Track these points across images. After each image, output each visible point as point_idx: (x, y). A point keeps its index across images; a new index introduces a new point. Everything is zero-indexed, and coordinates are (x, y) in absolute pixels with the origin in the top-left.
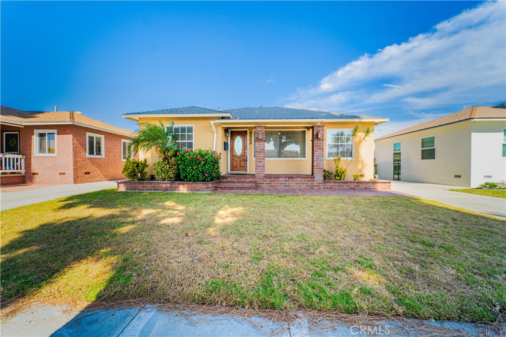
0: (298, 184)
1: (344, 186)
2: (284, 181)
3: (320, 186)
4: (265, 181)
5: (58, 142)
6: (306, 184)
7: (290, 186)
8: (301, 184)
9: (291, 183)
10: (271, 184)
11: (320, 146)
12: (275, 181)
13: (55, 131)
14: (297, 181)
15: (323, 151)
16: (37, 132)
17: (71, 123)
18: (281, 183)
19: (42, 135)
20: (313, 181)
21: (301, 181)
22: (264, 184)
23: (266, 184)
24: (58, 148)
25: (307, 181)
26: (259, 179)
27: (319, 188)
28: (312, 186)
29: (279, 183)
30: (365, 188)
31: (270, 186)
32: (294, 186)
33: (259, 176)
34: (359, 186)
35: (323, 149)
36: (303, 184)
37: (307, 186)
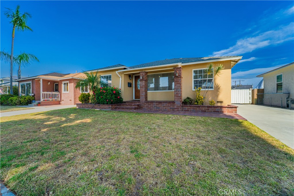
0: (164, 107)
1: (197, 109)
2: (156, 105)
3: (179, 109)
4: (145, 105)
5: (69, 87)
6: (170, 107)
7: (159, 108)
8: (166, 107)
9: (160, 106)
10: (149, 106)
11: (179, 82)
12: (151, 105)
13: (68, 82)
14: (164, 105)
15: (180, 85)
16: (63, 82)
17: (72, 78)
18: (154, 106)
19: (65, 84)
20: (174, 105)
21: (167, 105)
22: (144, 106)
23: (146, 106)
24: (69, 89)
25: (170, 105)
26: (142, 103)
27: (178, 110)
28: (173, 108)
29: (153, 106)
30: (214, 111)
31: (148, 108)
32: (162, 108)
33: (142, 102)
34: (209, 109)
35: (180, 83)
36: (168, 107)
37: (170, 108)
